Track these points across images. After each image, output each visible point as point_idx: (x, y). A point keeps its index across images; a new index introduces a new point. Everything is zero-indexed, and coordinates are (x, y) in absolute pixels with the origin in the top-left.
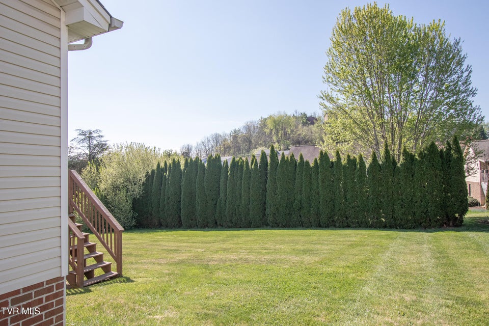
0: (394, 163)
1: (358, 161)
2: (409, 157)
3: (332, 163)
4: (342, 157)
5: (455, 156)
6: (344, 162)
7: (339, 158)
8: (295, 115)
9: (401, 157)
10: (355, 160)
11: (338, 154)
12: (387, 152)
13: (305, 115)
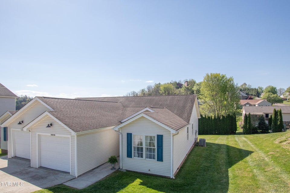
0: (220, 118)
1: (211, 117)
2: (223, 117)
3: (204, 118)
4: (206, 116)
5: (234, 117)
6: (207, 118)
7: (206, 117)
8: (171, 82)
9: (222, 117)
10: (210, 117)
11: (205, 115)
12: (218, 115)
13: (176, 82)
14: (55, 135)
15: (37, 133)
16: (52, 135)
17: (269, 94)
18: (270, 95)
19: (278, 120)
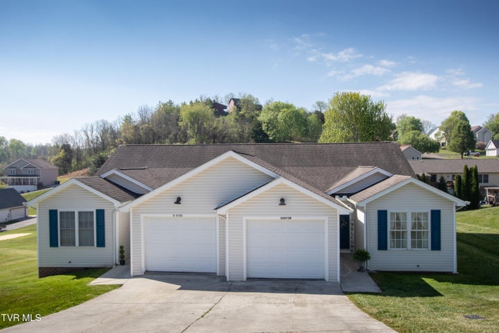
14: (290, 218)
15: (245, 218)
16: (282, 218)
17: (415, 134)
18: (416, 137)
19: (472, 185)
